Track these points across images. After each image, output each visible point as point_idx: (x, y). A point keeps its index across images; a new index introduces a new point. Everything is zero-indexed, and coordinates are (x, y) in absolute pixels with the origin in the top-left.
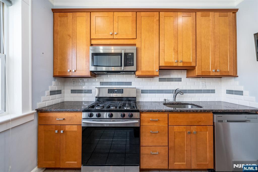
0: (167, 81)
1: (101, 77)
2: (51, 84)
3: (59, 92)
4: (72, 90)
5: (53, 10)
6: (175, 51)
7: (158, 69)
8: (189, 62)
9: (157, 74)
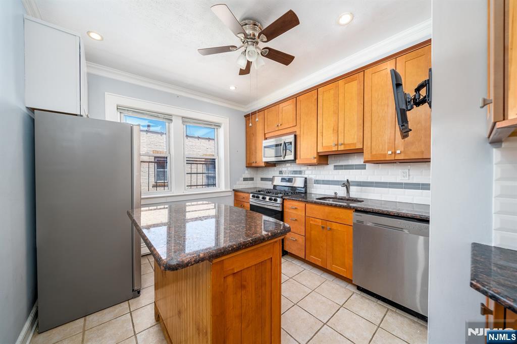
0: (345, 169)
1: (280, 167)
2: (244, 173)
3: (252, 179)
4: (261, 178)
5: (245, 116)
6: (335, 131)
7: (316, 156)
8: (353, 144)
9: (315, 161)
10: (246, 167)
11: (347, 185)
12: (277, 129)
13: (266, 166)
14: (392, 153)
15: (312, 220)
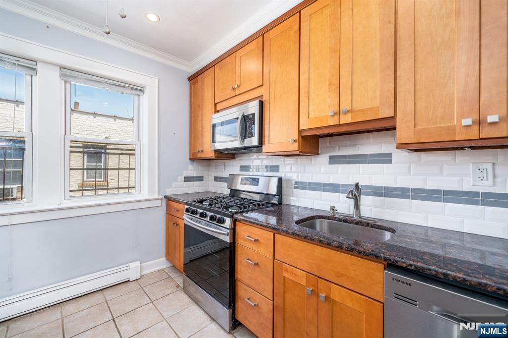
1: (241, 158)
2: (187, 169)
3: (200, 179)
4: (215, 177)
5: (188, 79)
6: (334, 87)
7: (296, 138)
8: (371, 109)
9: (295, 147)
10: (190, 159)
11: (356, 193)
12: (233, 94)
13: (217, 159)
14: (473, 122)
15: (287, 271)
